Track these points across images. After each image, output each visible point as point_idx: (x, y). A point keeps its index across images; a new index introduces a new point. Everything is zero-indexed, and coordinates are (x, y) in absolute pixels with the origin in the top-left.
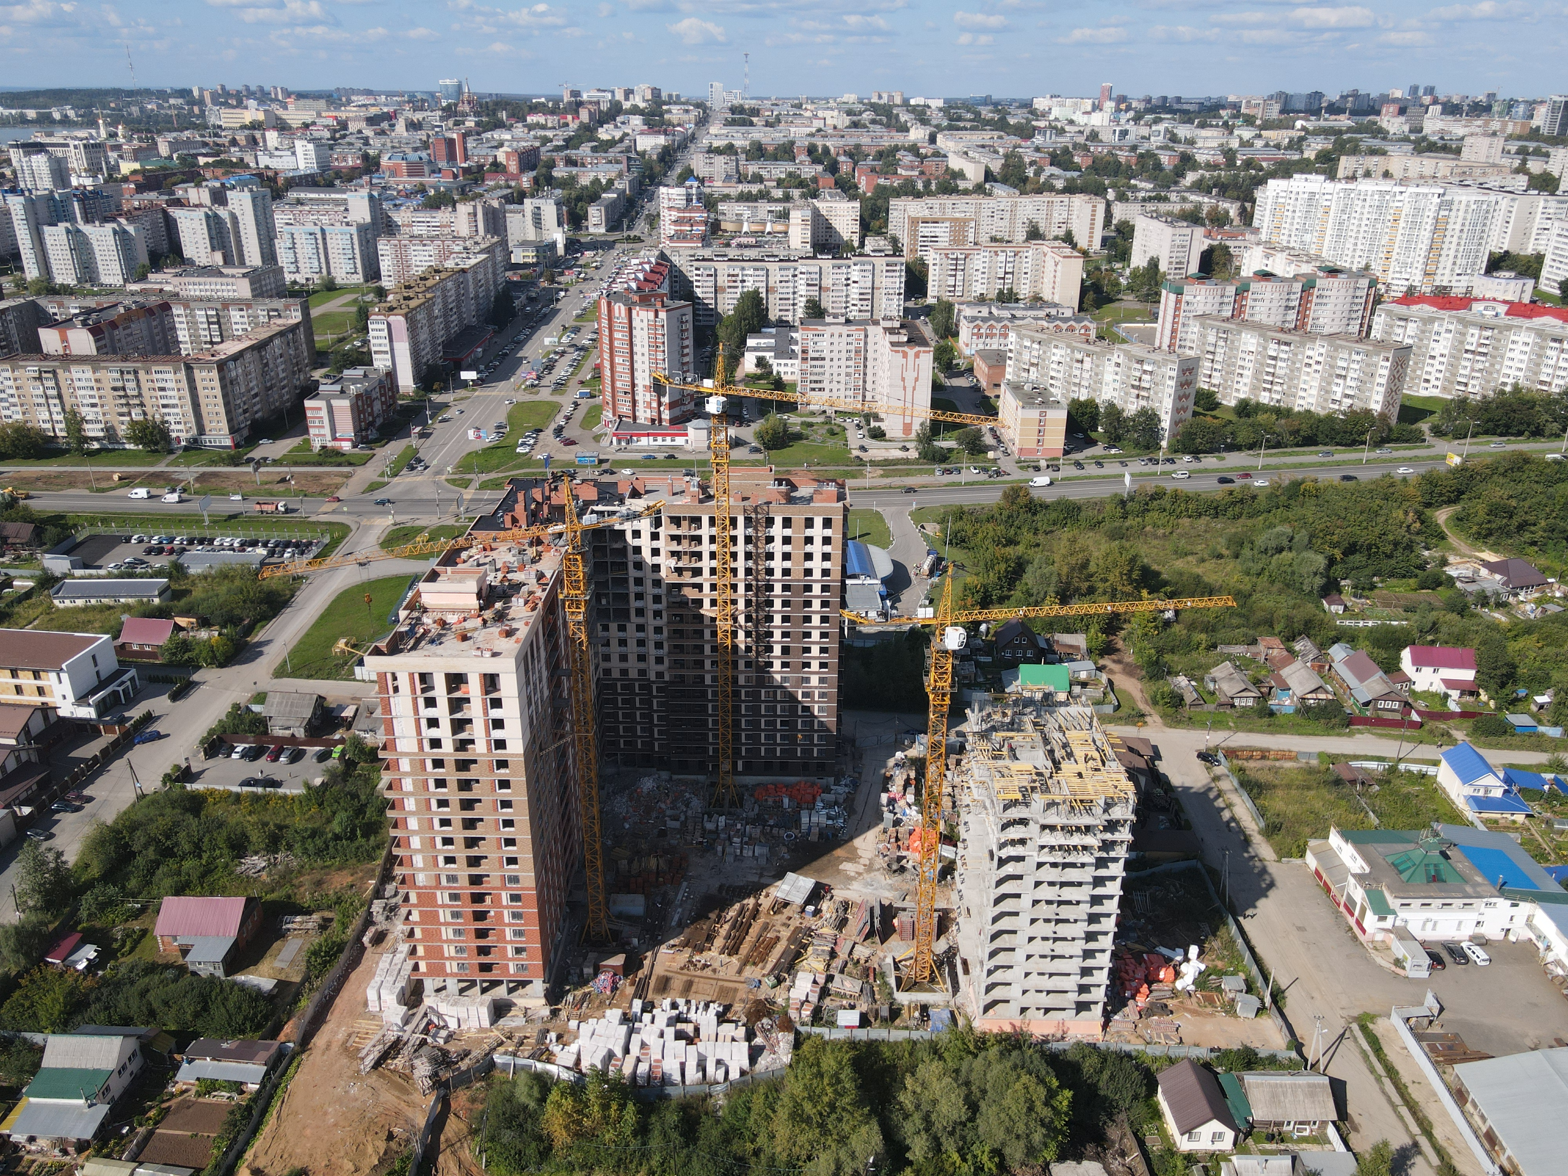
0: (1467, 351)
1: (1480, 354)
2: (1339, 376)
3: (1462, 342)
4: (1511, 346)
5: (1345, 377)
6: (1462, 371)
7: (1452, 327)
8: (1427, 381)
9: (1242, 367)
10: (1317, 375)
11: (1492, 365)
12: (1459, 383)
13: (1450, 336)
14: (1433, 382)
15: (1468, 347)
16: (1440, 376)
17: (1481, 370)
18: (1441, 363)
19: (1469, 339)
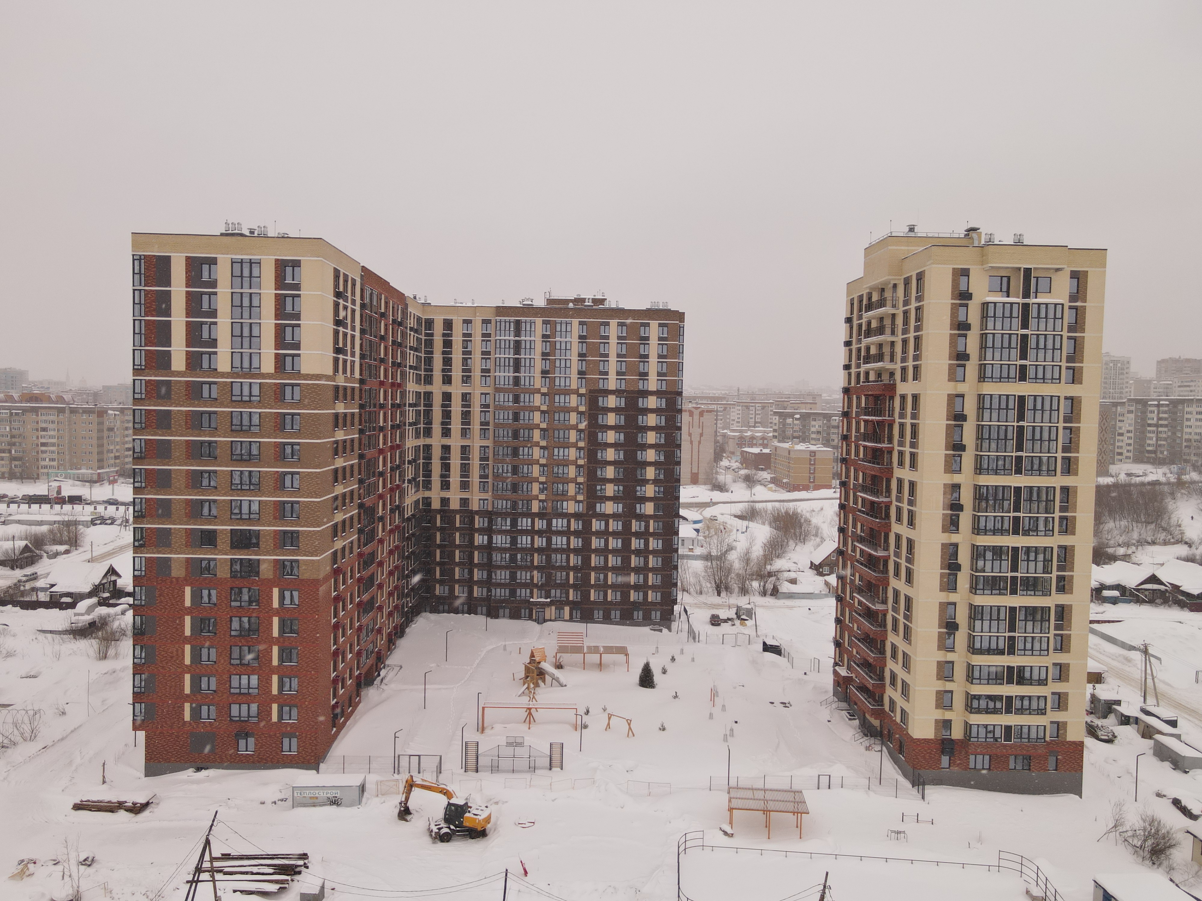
0: (1150, 425)
1: (1162, 426)
3: (1144, 419)
4: (1186, 416)
6: (1148, 442)
7: (1133, 408)
8: (1120, 454)
11: (1174, 433)
12: (1149, 452)
13: (1132, 416)
14: (1126, 454)
15: (1149, 422)
16: (1131, 448)
17: (1165, 439)
18: (1129, 438)
19: (1150, 415)
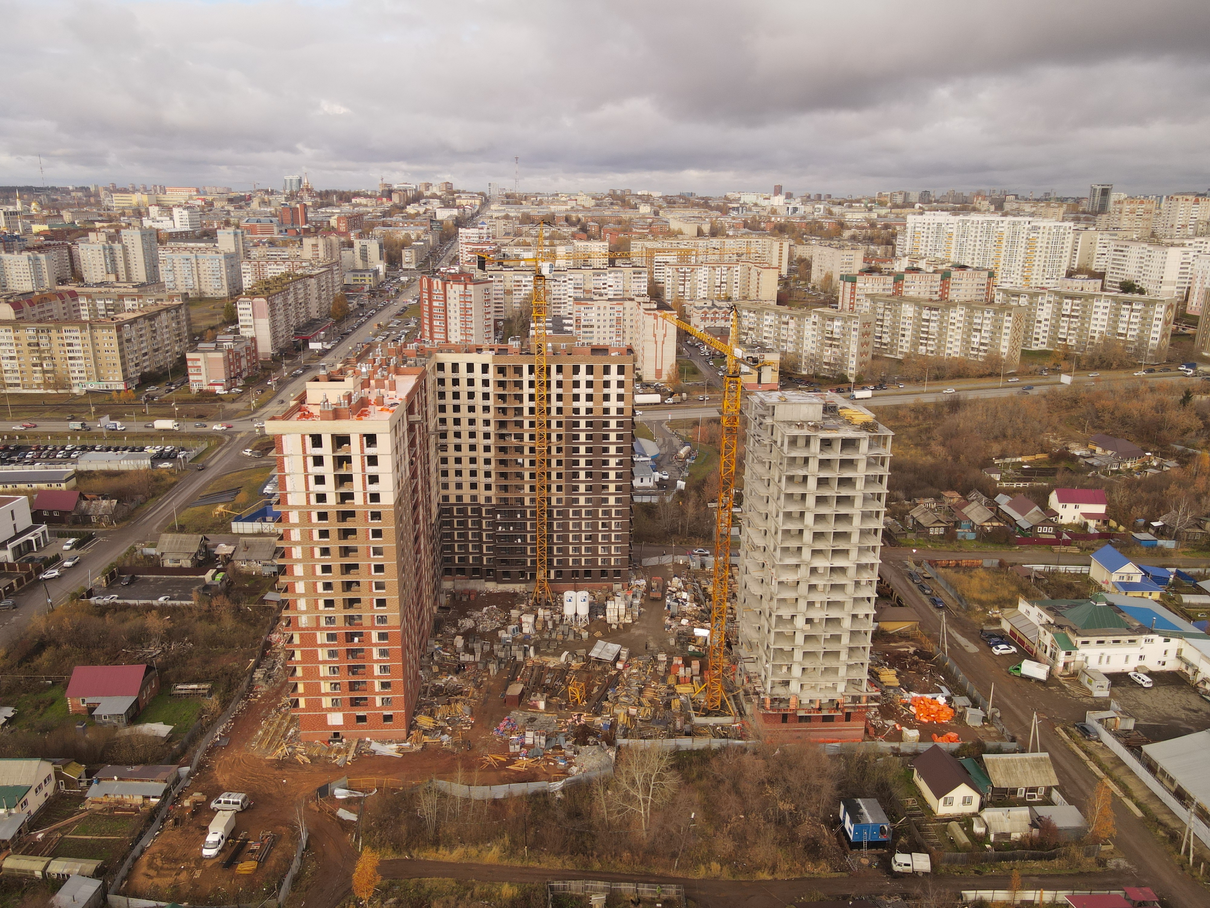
0: (1063, 315)
1: (1073, 317)
2: (976, 330)
3: (1059, 310)
4: (1095, 310)
5: (980, 331)
6: (1061, 330)
7: (1051, 299)
8: (1037, 339)
9: (903, 329)
10: (960, 331)
11: (1083, 324)
12: (1060, 339)
13: (1051, 305)
14: (1041, 340)
15: (1064, 312)
16: (1046, 335)
17: (1074, 329)
18: (1046, 325)
19: (1065, 307)
